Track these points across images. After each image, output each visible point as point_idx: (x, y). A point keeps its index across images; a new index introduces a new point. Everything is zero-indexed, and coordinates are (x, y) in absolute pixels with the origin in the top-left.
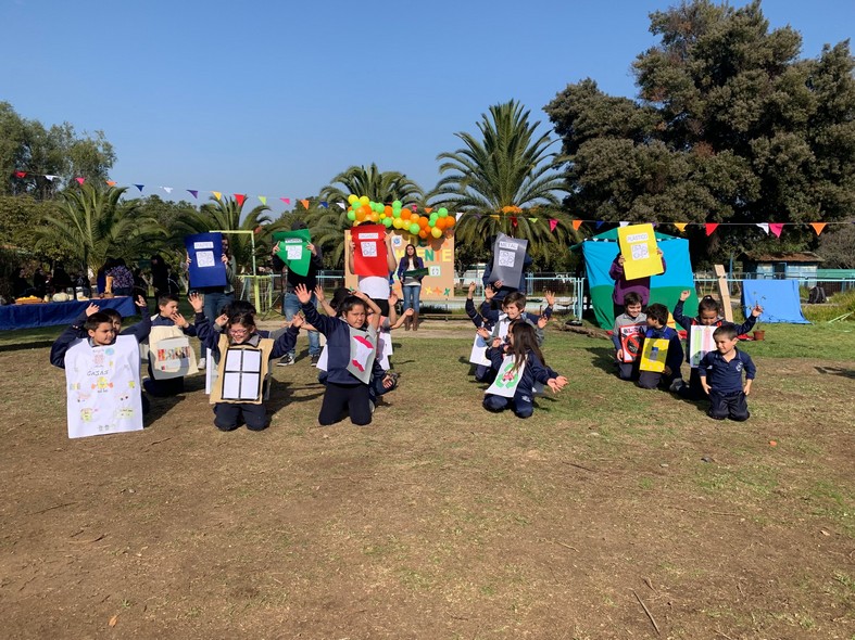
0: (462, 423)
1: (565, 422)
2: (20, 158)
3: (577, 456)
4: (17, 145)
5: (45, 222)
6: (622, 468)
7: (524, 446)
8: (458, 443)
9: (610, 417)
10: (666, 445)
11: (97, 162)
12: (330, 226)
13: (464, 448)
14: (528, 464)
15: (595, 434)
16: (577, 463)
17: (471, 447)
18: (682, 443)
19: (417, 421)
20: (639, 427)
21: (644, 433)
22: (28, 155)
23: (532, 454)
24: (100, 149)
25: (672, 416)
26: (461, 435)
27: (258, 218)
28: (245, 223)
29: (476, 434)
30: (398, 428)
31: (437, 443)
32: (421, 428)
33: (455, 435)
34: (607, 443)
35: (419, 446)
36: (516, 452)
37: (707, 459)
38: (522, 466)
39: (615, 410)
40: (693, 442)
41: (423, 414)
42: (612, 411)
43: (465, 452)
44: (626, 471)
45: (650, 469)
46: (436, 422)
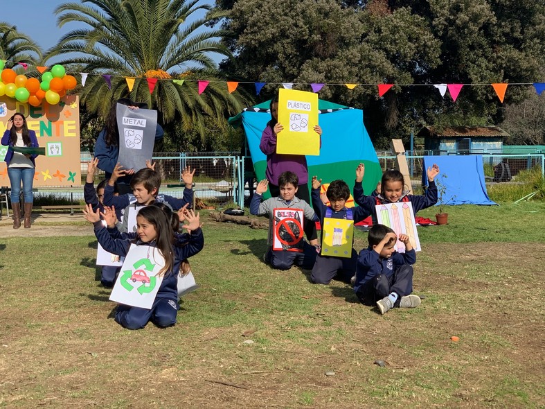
0: (77, 342)
1: (213, 330)
3: (224, 371)
6: (279, 382)
7: (158, 365)
8: (68, 369)
9: (269, 320)
10: (333, 349)
13: (75, 375)
14: (159, 387)
15: (249, 342)
16: (224, 380)
17: (85, 372)
18: (351, 345)
19: (14, 344)
20: (303, 330)
21: (307, 336)
23: (167, 373)
25: (342, 315)
26: (74, 357)
29: (95, 355)
31: (38, 371)
32: (20, 352)
33: (65, 359)
34: (262, 352)
35: (13, 376)
36: (146, 374)
37: (380, 362)
38: (152, 390)
39: (275, 311)
40: (366, 344)
41: (25, 334)
42: (272, 313)
43: (76, 379)
44: (284, 385)
45: (313, 380)
46: (42, 343)
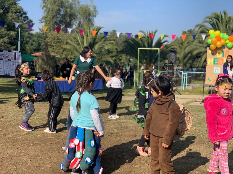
2: (59, 14)
4: (58, 8)
5: (67, 43)
11: (90, 14)
22: (62, 13)
24: (91, 9)
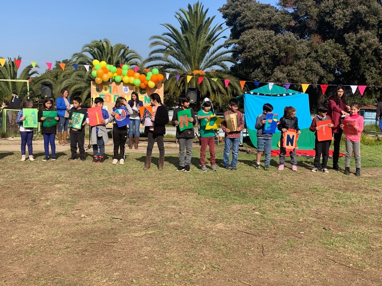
0: (173, 207)
1: (238, 205)
3: (247, 227)
6: (275, 234)
7: (213, 221)
8: (172, 220)
9: (265, 202)
10: (301, 220)
12: (80, 79)
13: (175, 223)
14: (217, 232)
15: (257, 213)
16: (248, 231)
17: (180, 222)
19: (143, 206)
20: (284, 209)
21: (287, 212)
23: (220, 226)
26: (173, 215)
27: (30, 73)
28: (21, 75)
29: (183, 214)
30: (131, 210)
31: (158, 220)
32: (147, 210)
33: (169, 215)
34: (265, 218)
35: (146, 221)
36: (209, 225)
37: (327, 228)
38: (214, 233)
39: (268, 198)
40: (317, 218)
41: (147, 201)
42: (266, 199)
43: (177, 225)
44: (278, 236)
45: (292, 235)
46: (157, 206)
